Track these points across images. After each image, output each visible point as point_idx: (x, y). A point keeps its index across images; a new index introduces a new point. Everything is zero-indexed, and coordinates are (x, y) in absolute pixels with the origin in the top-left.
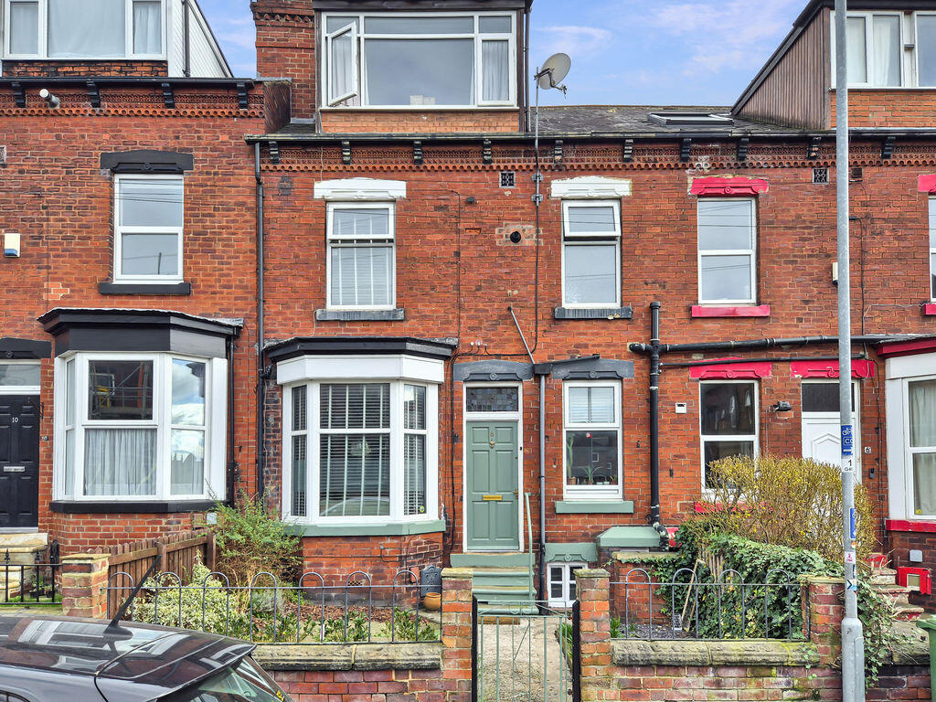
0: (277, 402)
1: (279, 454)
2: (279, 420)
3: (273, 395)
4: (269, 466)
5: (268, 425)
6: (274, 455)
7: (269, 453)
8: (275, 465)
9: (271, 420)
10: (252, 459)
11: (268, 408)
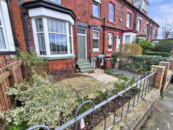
0: (29, 23)
1: (33, 38)
2: (31, 28)
3: (28, 20)
4: (30, 42)
5: (27, 29)
6: (31, 38)
7: (29, 38)
8: (32, 42)
9: (28, 28)
10: (23, 39)
11: (26, 24)
